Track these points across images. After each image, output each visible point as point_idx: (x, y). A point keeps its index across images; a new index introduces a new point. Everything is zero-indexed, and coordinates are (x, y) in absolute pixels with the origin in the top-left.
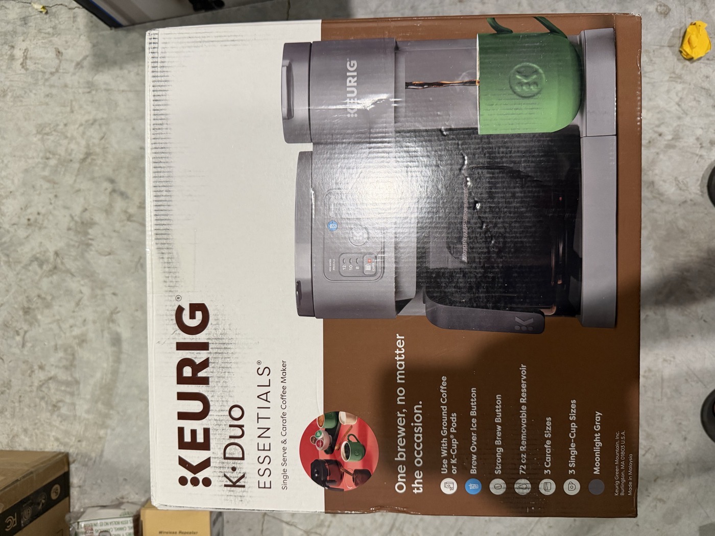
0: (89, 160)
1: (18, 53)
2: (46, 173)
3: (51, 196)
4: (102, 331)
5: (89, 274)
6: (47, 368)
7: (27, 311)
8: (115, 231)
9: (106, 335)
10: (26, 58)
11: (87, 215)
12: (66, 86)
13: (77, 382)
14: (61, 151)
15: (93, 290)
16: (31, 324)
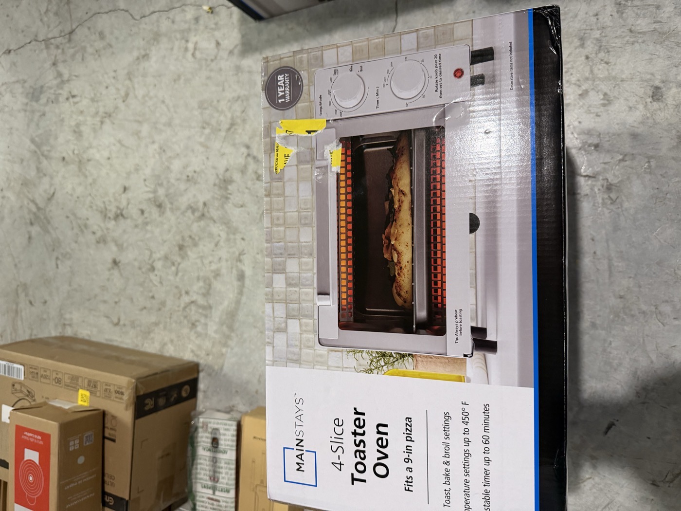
0: (232, 130)
1: (191, 46)
2: (202, 140)
3: (204, 158)
4: (232, 268)
5: (226, 222)
6: (191, 293)
7: (181, 247)
8: (247, 188)
9: (234, 271)
10: (195, 49)
11: (228, 174)
12: (221, 70)
13: (210, 307)
14: (213, 122)
15: (228, 234)
16: (183, 258)
